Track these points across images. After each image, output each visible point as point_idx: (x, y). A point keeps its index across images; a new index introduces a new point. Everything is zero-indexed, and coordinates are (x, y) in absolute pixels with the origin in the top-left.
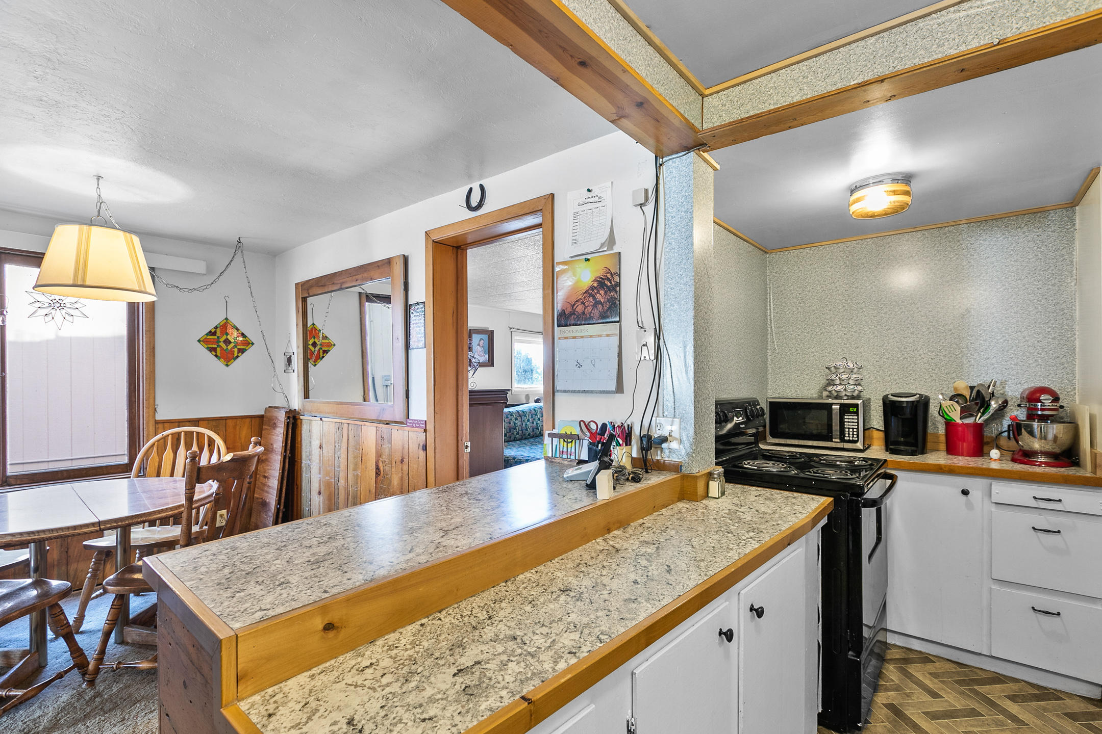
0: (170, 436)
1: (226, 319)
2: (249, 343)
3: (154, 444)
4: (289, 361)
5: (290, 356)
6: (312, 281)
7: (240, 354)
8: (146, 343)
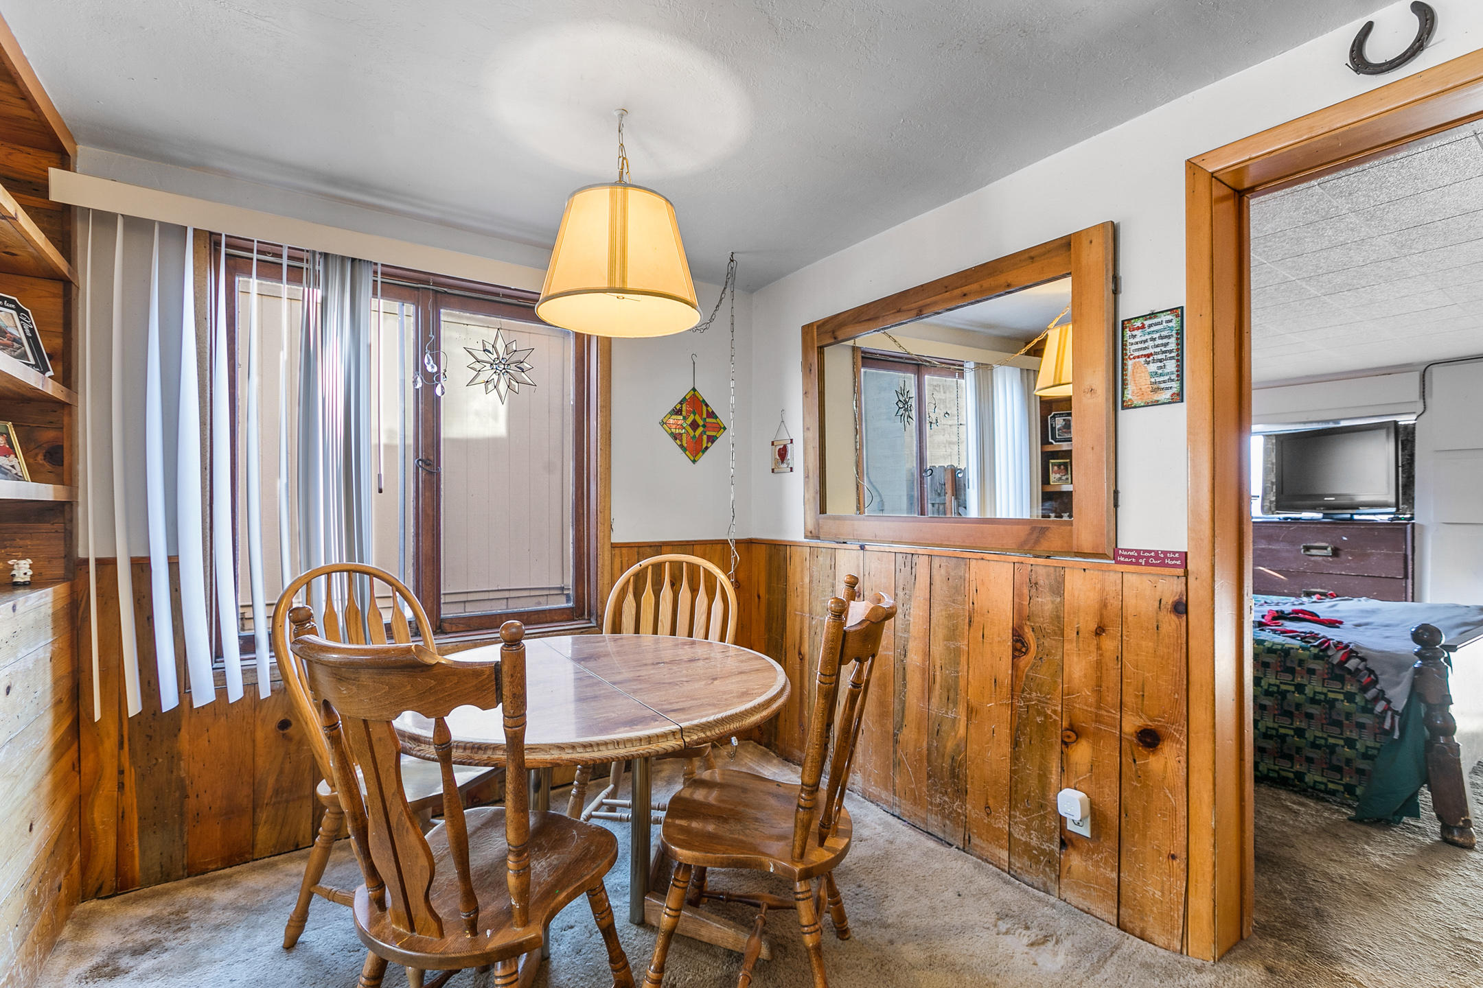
0: (650, 567)
1: (694, 389)
2: (721, 428)
3: (629, 580)
4: (783, 454)
5: (785, 446)
6: (843, 316)
7: (710, 444)
8: (601, 425)
